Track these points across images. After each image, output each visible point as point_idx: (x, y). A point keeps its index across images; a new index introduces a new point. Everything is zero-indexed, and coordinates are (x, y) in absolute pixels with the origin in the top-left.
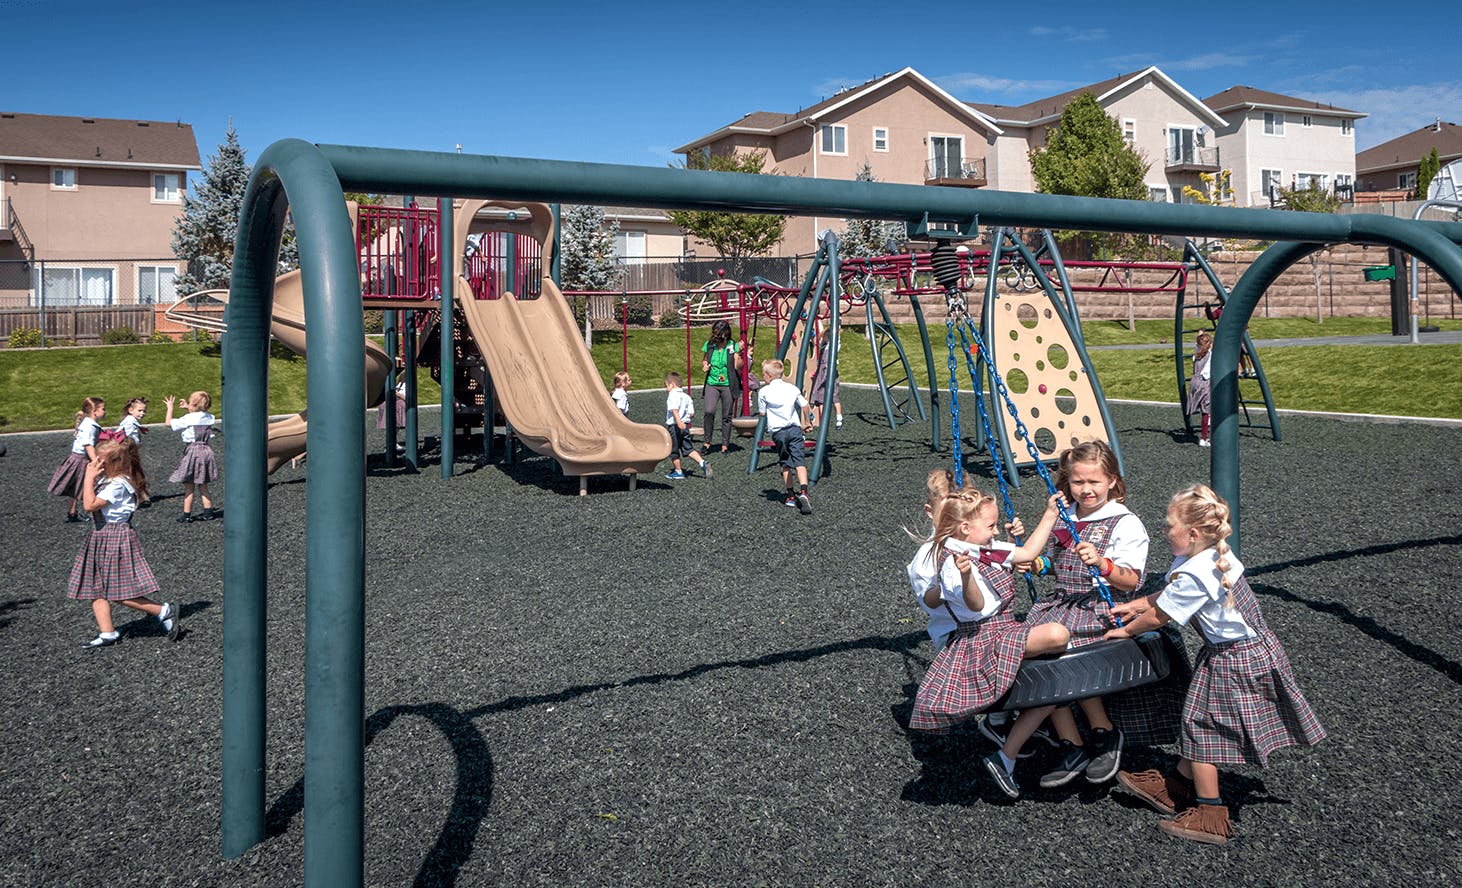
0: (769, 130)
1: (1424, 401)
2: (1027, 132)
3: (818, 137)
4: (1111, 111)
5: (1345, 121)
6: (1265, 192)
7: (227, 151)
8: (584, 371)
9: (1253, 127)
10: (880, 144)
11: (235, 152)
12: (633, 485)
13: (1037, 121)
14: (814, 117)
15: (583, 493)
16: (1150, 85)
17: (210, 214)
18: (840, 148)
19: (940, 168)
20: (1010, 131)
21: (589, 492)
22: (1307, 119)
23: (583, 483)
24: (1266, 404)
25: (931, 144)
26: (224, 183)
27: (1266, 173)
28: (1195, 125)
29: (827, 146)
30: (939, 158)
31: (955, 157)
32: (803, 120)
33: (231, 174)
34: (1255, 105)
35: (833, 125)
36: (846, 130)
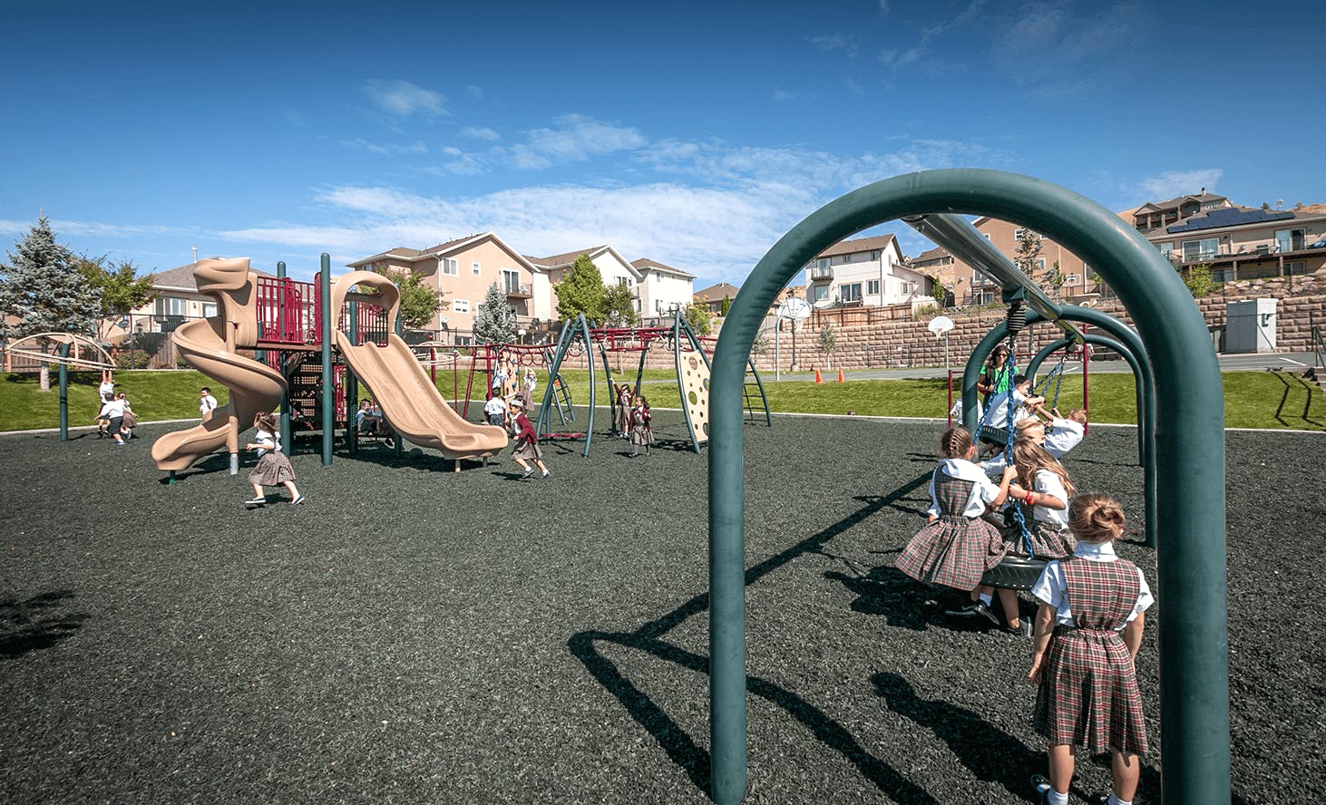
0: (410, 258)
1: (803, 407)
2: (549, 272)
3: (441, 264)
4: (594, 262)
5: (689, 279)
6: (657, 310)
7: (39, 232)
8: (430, 392)
9: (651, 278)
10: (476, 271)
11: (47, 233)
12: (485, 465)
13: (553, 267)
14: (439, 253)
15: (458, 470)
16: (608, 253)
17: (27, 277)
18: (454, 273)
19: (508, 288)
20: (543, 271)
21: (461, 470)
22: (673, 276)
23: (458, 464)
24: (766, 409)
25: (503, 274)
26: (37, 254)
27: (657, 301)
28: (628, 275)
29: (447, 271)
30: (508, 282)
31: (516, 283)
32: (432, 254)
33: (44, 249)
34: (652, 268)
35: (450, 259)
36: (457, 263)
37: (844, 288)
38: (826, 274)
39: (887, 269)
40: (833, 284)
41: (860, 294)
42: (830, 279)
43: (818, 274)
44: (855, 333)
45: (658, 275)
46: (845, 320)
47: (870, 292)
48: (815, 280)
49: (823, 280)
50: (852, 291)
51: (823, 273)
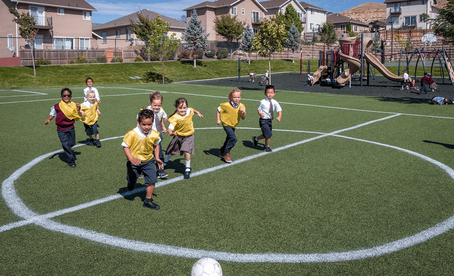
0: (215, 7)
5: (325, 12)
9: (309, 12)
10: (243, 13)
14: (231, 5)
16: (292, 1)
18: (235, 14)
19: (254, 20)
25: (253, 13)
27: (311, 24)
29: (232, 12)
30: (254, 17)
31: (257, 17)
32: (228, 5)
34: (310, 7)
35: (234, 7)
36: (236, 9)
37: (407, 18)
38: (398, 10)
39: (430, 9)
40: (401, 16)
41: (415, 22)
42: (399, 13)
43: (393, 11)
44: (417, 42)
45: (312, 11)
46: (411, 35)
47: (421, 20)
48: (391, 14)
49: (396, 14)
50: (411, 20)
51: (396, 10)
